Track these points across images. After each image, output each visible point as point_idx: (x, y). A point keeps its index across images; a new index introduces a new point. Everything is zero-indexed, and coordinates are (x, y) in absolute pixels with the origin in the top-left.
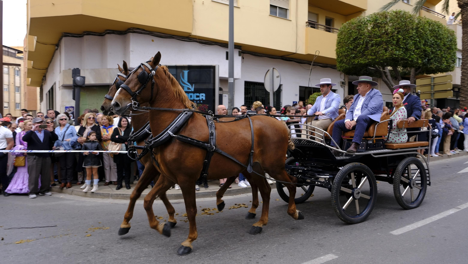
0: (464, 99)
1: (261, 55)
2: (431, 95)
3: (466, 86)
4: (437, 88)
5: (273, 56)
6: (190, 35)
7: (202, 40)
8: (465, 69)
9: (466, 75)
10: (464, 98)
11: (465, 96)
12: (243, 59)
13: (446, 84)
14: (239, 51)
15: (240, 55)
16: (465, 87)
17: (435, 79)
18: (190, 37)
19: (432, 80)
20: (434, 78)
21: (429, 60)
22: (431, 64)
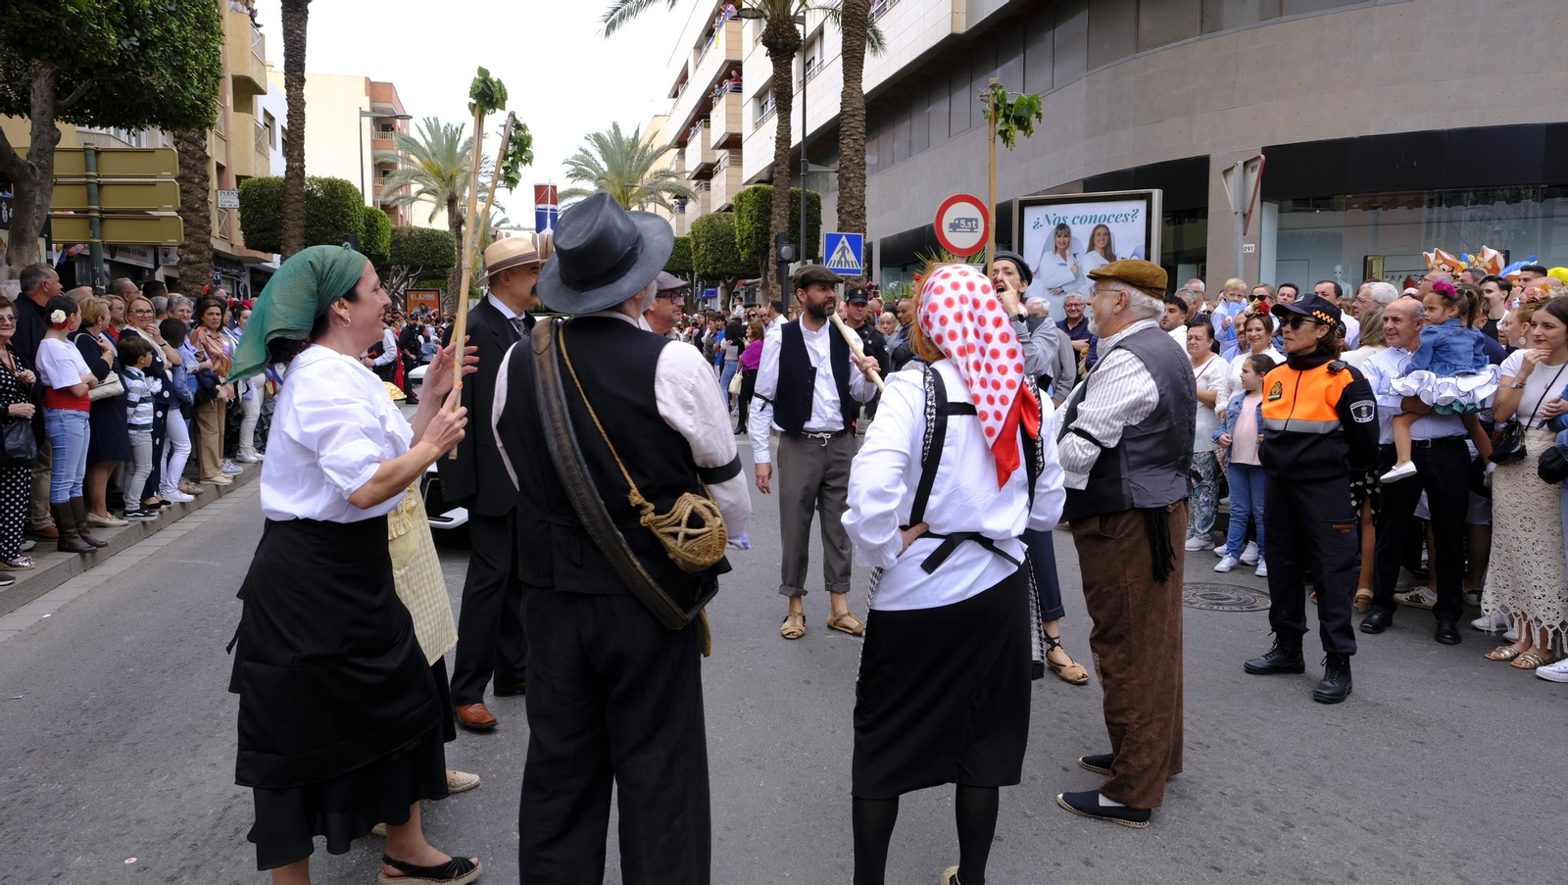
0: (192, 257)
2: (91, 226)
3: (197, 206)
4: (112, 200)
8: (186, 140)
9: (194, 165)
10: (192, 252)
11: (194, 246)
13: (153, 184)
16: (193, 210)
17: (103, 155)
19: (92, 159)
20: (98, 152)
21: (145, 44)
22: (150, 68)
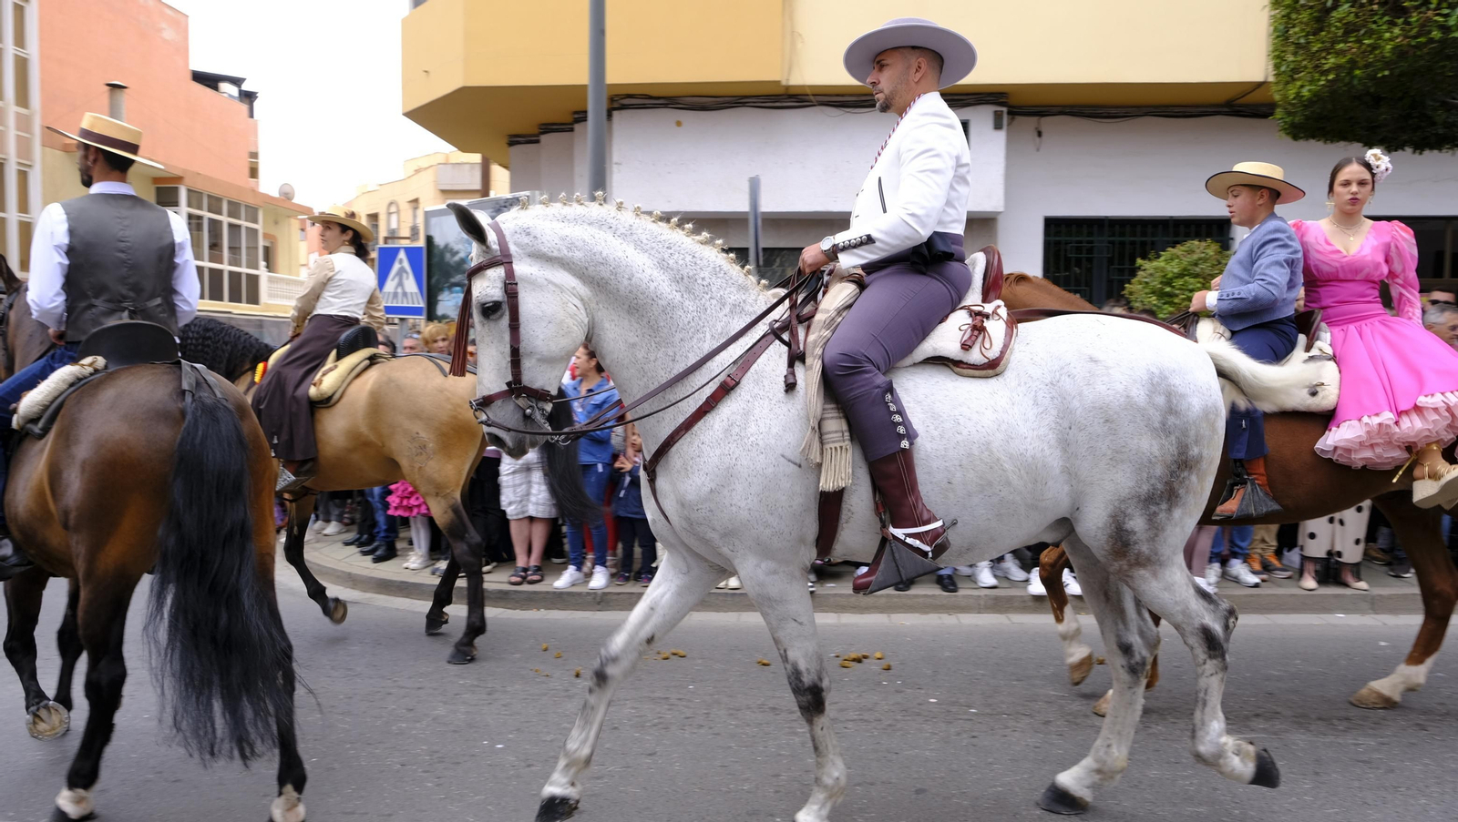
1: (1124, 110)
5: (1188, 109)
6: (788, 87)
7: (843, 95)
12: (1037, 139)
14: (996, 112)
15: (998, 126)
18: (792, 92)
